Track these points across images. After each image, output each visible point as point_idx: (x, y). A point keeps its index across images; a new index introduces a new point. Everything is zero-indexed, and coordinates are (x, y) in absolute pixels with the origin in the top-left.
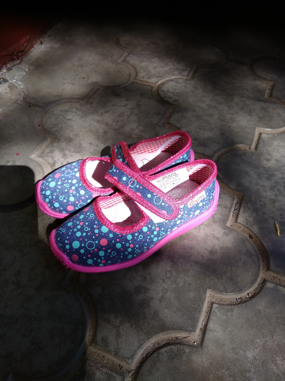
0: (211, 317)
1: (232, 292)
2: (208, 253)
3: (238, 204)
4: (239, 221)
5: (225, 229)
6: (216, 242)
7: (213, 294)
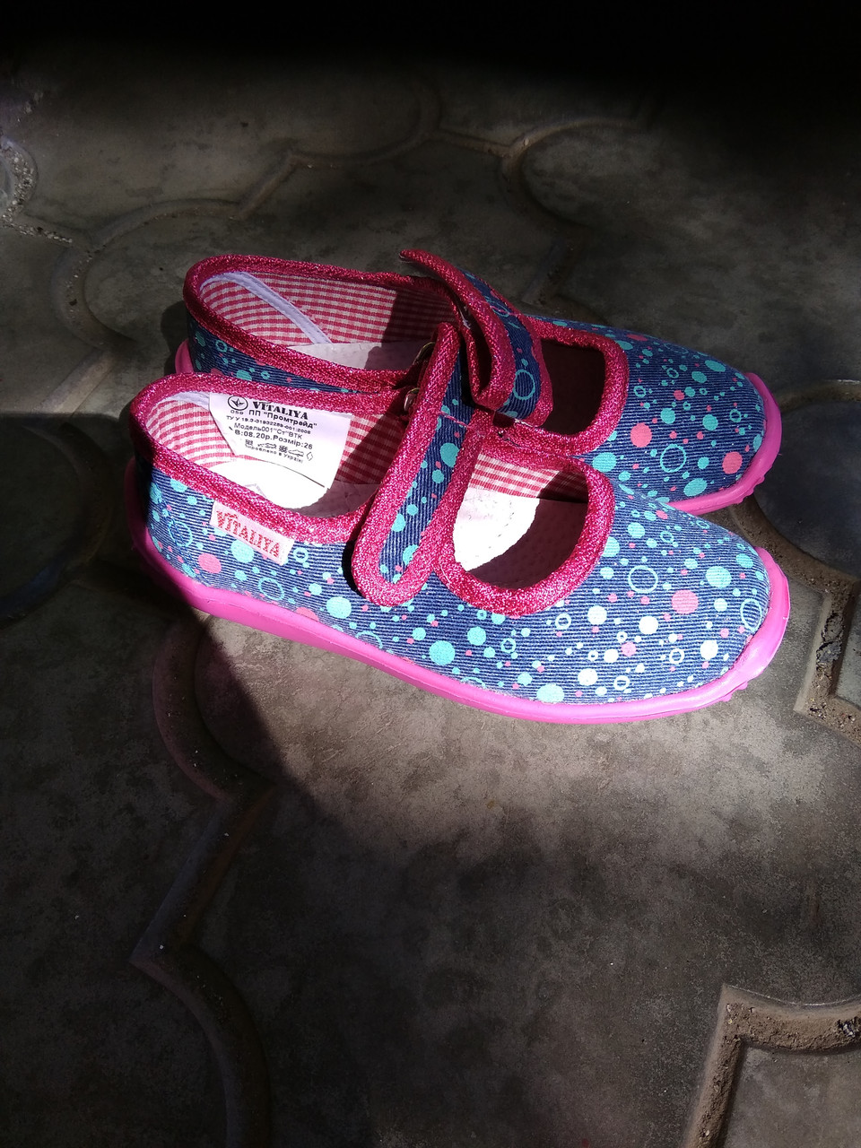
0: (741, 1106)
1: (823, 999)
2: (722, 827)
3: (840, 619)
4: (842, 690)
5: (790, 727)
6: (753, 782)
7: (746, 1003)
